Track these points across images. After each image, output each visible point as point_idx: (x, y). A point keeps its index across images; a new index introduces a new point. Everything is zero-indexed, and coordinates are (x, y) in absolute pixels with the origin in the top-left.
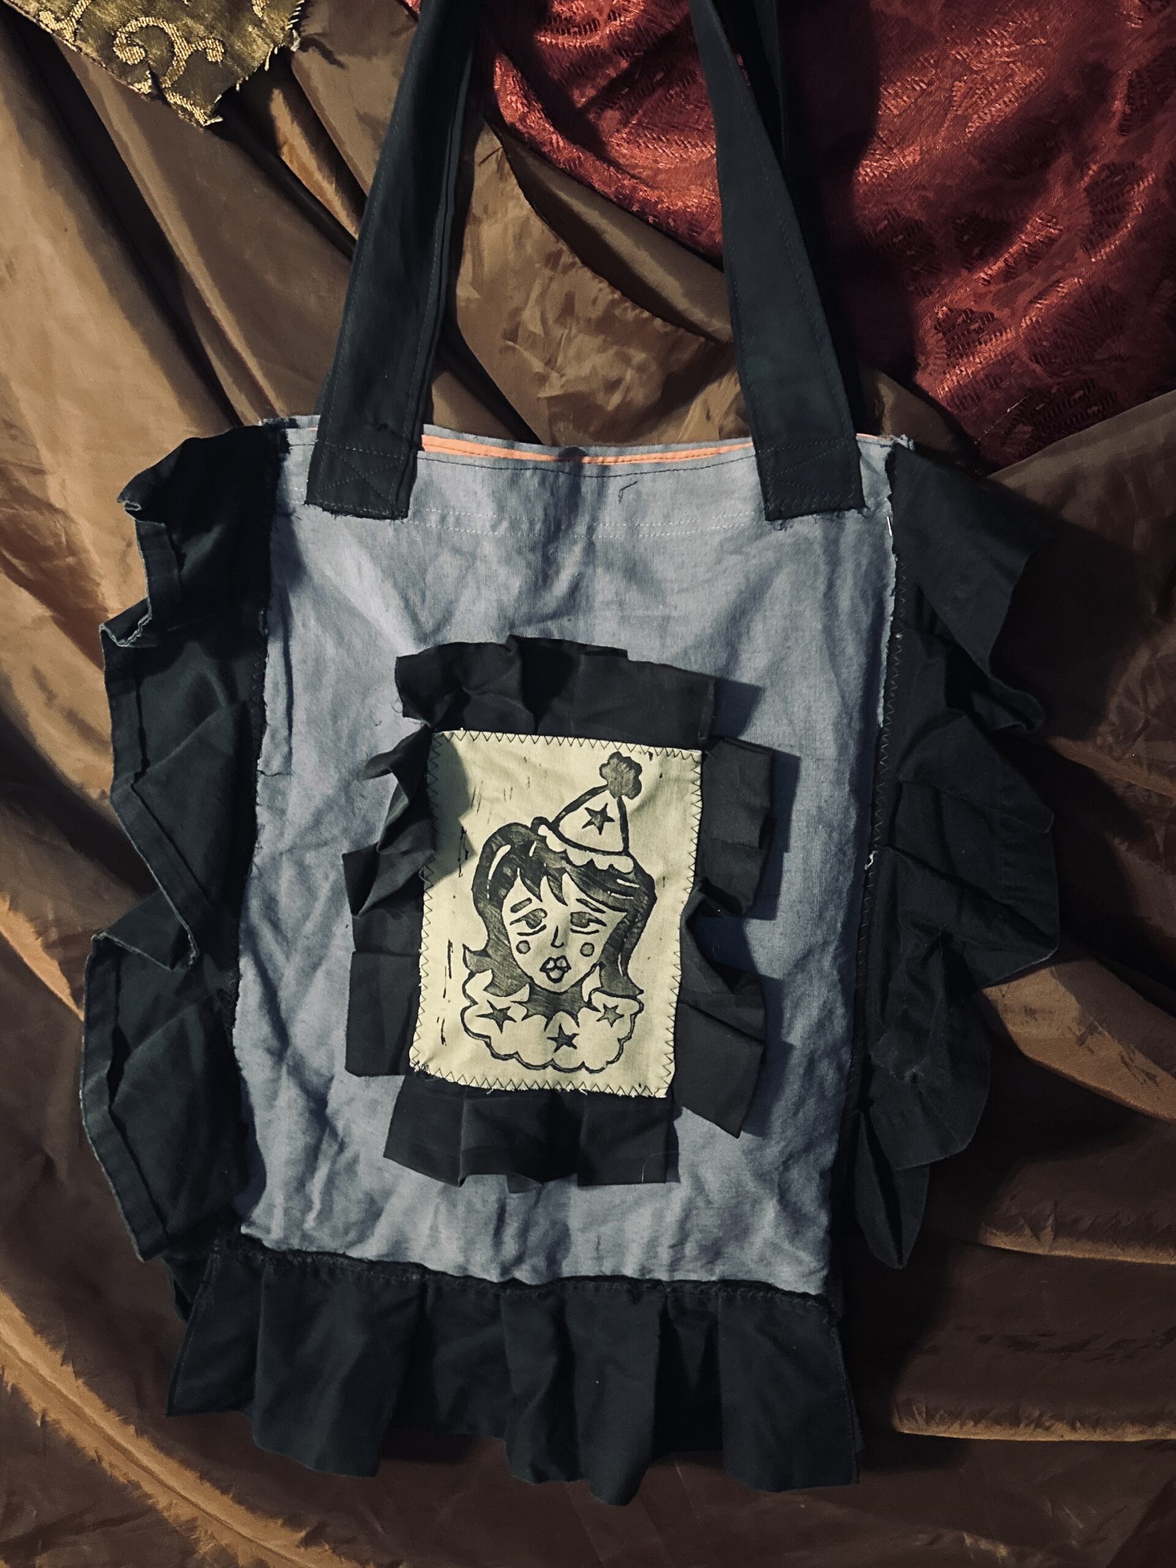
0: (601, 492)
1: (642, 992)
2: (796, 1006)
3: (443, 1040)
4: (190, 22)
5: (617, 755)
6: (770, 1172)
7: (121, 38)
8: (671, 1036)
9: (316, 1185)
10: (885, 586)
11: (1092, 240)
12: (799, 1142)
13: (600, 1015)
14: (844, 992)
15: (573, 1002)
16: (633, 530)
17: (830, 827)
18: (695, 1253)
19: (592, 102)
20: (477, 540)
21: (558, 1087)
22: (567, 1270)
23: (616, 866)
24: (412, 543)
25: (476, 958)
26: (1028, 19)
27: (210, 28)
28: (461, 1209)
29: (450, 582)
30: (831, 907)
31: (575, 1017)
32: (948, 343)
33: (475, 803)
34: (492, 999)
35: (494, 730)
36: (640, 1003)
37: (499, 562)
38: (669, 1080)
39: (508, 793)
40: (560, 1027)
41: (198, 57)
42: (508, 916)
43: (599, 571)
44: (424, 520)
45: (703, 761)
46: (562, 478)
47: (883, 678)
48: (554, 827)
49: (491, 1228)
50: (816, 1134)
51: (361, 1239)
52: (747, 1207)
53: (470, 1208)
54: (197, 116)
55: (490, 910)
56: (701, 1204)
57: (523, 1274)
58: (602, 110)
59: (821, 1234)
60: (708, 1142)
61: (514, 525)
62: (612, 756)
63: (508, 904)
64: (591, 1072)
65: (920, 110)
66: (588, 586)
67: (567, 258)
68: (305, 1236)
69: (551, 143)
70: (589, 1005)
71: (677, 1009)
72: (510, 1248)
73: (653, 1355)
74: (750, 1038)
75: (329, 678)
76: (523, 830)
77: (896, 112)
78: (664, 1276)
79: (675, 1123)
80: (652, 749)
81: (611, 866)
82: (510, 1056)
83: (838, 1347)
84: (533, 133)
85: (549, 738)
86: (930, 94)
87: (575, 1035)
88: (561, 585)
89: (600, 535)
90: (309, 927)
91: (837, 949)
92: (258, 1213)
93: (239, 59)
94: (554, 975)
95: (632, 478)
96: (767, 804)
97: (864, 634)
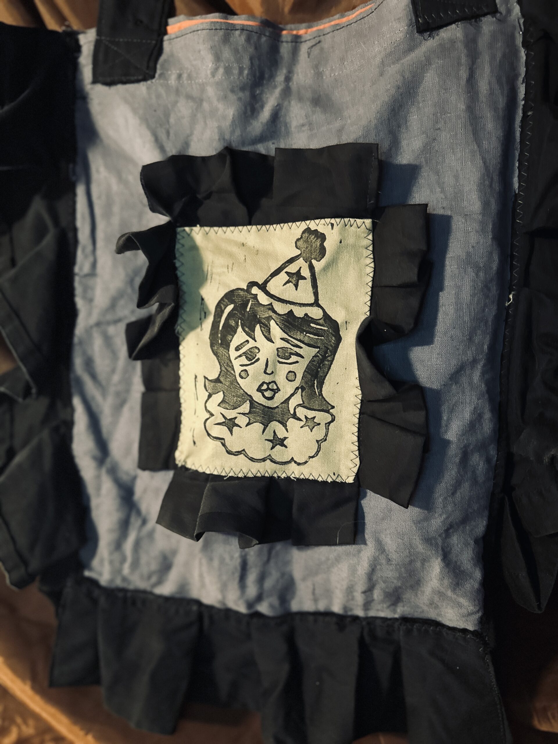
0: (295, 52)
1: (333, 407)
2: (452, 411)
3: (194, 443)
5: (308, 230)
6: (435, 538)
8: (356, 439)
9: (129, 546)
12: (457, 515)
13: (302, 423)
14: (491, 400)
15: (283, 414)
16: (319, 75)
17: (477, 269)
18: (381, 598)
20: (202, 88)
21: (275, 475)
22: (294, 607)
23: (310, 315)
24: (158, 96)
25: (212, 384)
28: (216, 563)
29: (186, 122)
30: (479, 332)
31: (285, 426)
33: (209, 277)
34: (224, 411)
35: (220, 225)
36: (332, 415)
37: (218, 100)
38: (356, 470)
39: (230, 266)
40: (274, 432)
42: (233, 354)
43: (293, 103)
44: (166, 79)
45: (374, 229)
46: (264, 39)
48: (263, 287)
49: (237, 575)
50: (470, 510)
52: (418, 564)
53: (222, 561)
55: (221, 351)
56: (384, 562)
57: (263, 609)
59: (476, 586)
60: (386, 516)
61: (228, 71)
62: (304, 232)
63: (233, 345)
64: (299, 464)
66: (285, 115)
70: (295, 416)
71: (359, 419)
72: (252, 590)
73: (354, 669)
74: (414, 433)
76: (242, 293)
78: (360, 613)
79: (362, 502)
80: (333, 221)
81: (306, 315)
82: (238, 453)
85: (259, 227)
87: (285, 438)
88: (266, 114)
89: (294, 83)
90: (116, 378)
91: (484, 366)
92: (95, 564)
94: (268, 394)
95: (317, 39)
96: (424, 247)
97: (501, 113)
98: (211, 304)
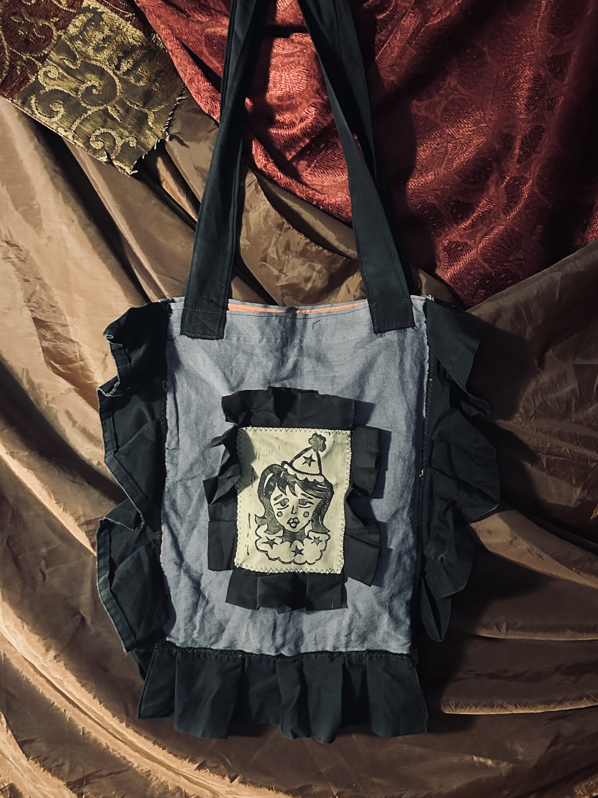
0: (304, 325)
1: (329, 531)
2: (393, 533)
3: (248, 554)
4: (122, 130)
5: (315, 434)
6: (385, 602)
7: (93, 138)
8: (342, 549)
9: (197, 619)
10: (424, 359)
11: (507, 210)
12: (396, 589)
13: (312, 541)
14: (412, 527)
15: (301, 536)
16: (319, 341)
17: (404, 460)
18: (356, 638)
19: (294, 157)
20: (253, 347)
21: (296, 571)
22: (303, 650)
23: (317, 480)
24: (226, 350)
25: (260, 520)
26: (478, 115)
27: (130, 132)
28: (258, 625)
29: (242, 366)
30: (406, 492)
31: (302, 543)
32: (449, 255)
33: (257, 457)
34: (268, 536)
35: (264, 427)
36: (329, 535)
37: (263, 356)
38: (342, 566)
39: (271, 452)
40: (296, 546)
41: (126, 145)
42: (273, 502)
43: (305, 358)
44: (231, 340)
45: (351, 435)
46: (288, 320)
47: (425, 398)
48: (290, 465)
49: (271, 632)
50: (403, 586)
51: (216, 641)
52: (376, 617)
53: (262, 623)
54: (127, 170)
55: (265, 500)
56: (357, 617)
57: (285, 652)
58: (299, 161)
59: (407, 628)
60: (359, 590)
61: (268, 341)
62: (313, 435)
63: (272, 497)
64: (310, 564)
65: (433, 156)
66: (300, 365)
67: (286, 225)
68: (193, 641)
69: (278, 176)
70: (308, 537)
71: (344, 537)
72: (279, 640)
73: (340, 682)
74: (374, 546)
75: (193, 408)
76: (277, 467)
77: (424, 157)
78: (343, 650)
79: (345, 584)
80: (330, 431)
81: (315, 480)
82: (276, 559)
83: (417, 676)
84: (270, 172)
85: (287, 429)
86: (438, 149)
87: (302, 550)
88: (289, 365)
89: (304, 344)
90: (190, 512)
91: (409, 509)
92: (173, 632)
93: (143, 145)
94: (293, 525)
95: (318, 319)
96: (378, 451)
97: (416, 379)
98: (259, 473)
